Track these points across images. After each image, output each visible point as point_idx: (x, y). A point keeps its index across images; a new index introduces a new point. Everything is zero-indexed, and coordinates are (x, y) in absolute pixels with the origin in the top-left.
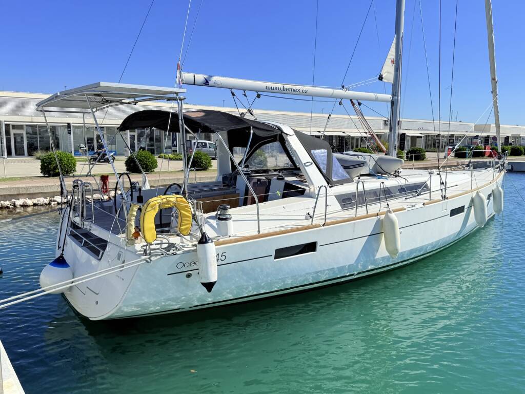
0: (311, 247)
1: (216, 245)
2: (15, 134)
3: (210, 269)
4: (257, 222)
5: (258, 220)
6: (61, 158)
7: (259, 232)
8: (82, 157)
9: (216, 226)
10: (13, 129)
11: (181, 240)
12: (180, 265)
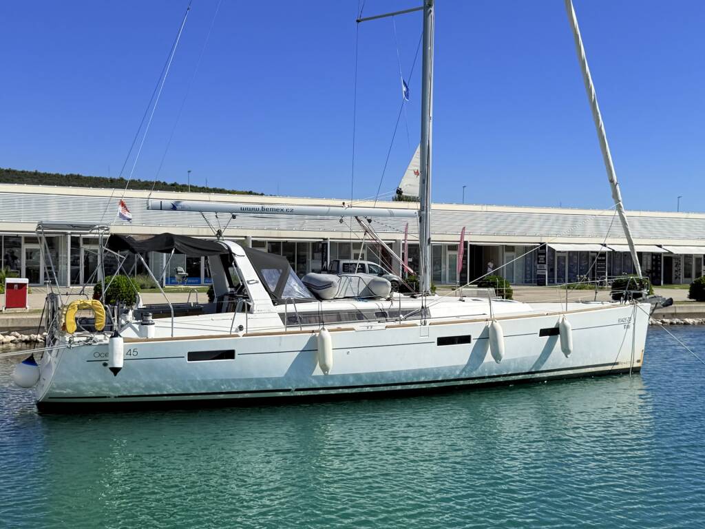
0: (230, 354)
1: (124, 342)
2: (86, 252)
3: (114, 358)
4: (171, 329)
5: (172, 327)
6: (119, 284)
7: (172, 335)
8: (180, 286)
9: (138, 330)
10: (84, 243)
11: (105, 338)
12: (97, 355)
